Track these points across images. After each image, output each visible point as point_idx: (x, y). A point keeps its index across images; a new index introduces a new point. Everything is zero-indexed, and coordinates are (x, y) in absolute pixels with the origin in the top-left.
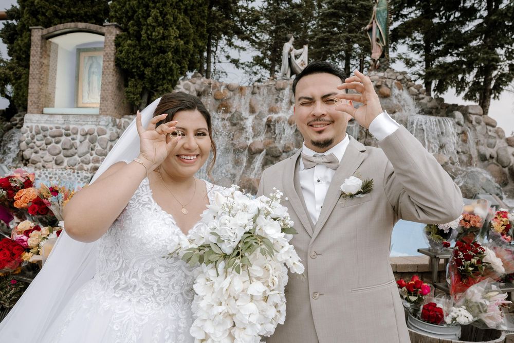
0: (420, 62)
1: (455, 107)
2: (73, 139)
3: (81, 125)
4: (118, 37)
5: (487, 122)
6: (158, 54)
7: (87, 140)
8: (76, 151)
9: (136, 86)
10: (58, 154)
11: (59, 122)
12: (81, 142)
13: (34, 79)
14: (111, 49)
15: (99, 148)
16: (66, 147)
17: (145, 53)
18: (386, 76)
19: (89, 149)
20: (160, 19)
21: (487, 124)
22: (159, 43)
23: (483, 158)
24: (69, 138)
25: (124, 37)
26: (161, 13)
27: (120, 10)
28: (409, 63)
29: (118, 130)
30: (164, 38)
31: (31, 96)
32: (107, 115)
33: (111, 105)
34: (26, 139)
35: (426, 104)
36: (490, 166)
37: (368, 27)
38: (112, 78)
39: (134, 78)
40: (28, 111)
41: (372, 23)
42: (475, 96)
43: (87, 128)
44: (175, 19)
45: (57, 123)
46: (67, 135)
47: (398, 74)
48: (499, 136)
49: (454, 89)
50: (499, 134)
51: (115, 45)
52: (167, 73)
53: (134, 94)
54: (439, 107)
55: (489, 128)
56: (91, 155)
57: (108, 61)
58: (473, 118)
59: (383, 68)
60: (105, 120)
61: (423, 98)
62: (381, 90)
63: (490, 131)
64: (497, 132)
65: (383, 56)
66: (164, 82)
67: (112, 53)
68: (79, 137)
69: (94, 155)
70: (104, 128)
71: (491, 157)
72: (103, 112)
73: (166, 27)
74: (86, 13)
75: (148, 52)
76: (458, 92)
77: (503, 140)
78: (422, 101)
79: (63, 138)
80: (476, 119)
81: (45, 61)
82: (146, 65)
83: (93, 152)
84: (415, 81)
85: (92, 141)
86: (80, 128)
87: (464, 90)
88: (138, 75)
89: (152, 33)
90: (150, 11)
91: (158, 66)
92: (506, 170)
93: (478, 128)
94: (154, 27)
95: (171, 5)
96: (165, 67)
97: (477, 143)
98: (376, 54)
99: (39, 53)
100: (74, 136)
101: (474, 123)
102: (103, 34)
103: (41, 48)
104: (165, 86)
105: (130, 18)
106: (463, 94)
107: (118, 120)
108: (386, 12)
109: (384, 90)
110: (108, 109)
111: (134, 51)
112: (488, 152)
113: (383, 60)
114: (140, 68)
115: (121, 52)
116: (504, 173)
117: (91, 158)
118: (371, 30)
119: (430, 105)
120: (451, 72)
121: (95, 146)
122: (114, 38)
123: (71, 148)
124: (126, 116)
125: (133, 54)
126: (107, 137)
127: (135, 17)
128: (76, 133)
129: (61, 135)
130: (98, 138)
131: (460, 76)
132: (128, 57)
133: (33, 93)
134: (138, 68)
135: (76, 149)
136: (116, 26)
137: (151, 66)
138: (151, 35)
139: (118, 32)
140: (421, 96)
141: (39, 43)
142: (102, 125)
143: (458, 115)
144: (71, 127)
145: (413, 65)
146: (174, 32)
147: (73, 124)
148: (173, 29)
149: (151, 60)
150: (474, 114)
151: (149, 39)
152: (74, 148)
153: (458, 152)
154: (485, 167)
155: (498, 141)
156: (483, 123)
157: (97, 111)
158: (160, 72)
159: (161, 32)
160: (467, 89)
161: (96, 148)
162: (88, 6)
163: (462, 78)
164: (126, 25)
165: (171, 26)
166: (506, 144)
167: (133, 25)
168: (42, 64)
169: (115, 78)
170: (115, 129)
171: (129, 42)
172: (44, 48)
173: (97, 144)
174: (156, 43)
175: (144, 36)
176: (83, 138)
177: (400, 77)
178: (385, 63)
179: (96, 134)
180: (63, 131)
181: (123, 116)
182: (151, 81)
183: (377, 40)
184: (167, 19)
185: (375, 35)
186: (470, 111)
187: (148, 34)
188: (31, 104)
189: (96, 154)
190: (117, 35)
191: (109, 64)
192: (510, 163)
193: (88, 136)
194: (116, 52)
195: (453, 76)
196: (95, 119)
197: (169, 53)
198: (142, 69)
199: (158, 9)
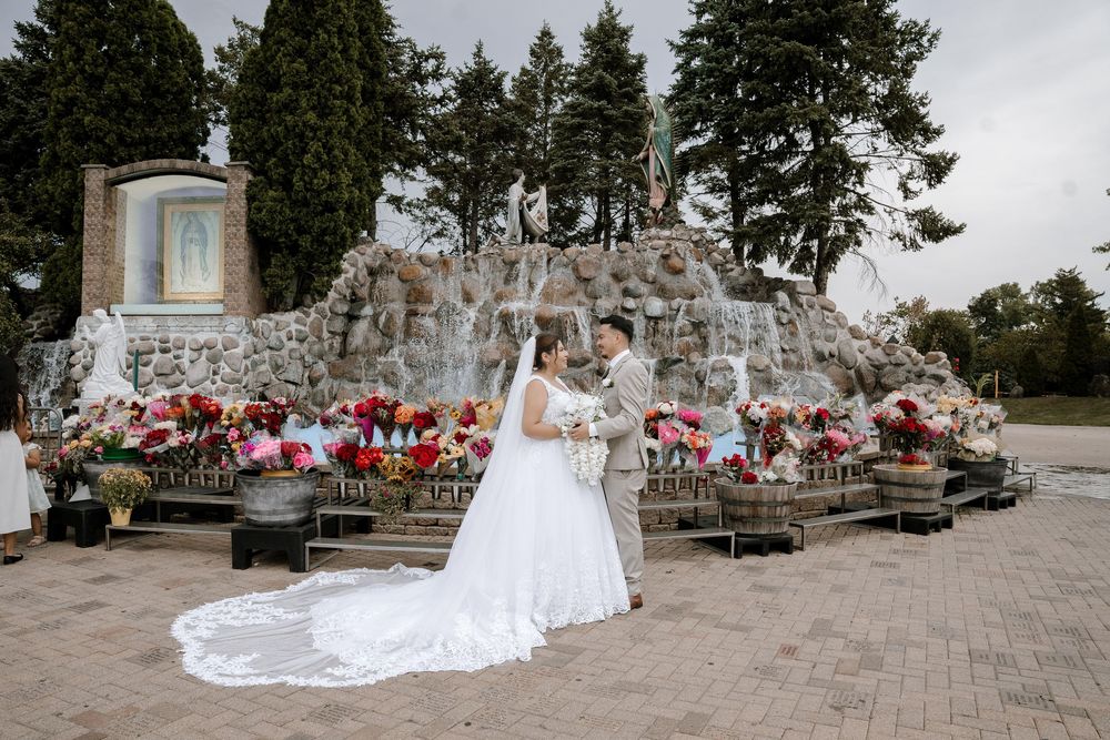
0: (724, 213)
1: (778, 284)
2: (176, 357)
3: (191, 332)
4: (250, 184)
5: (823, 304)
6: (322, 213)
7: (203, 358)
8: (184, 377)
9: (284, 265)
10: (148, 384)
11: (147, 329)
12: (192, 362)
13: (91, 254)
14: (240, 206)
15: (228, 370)
16: (165, 371)
17: (299, 212)
18: (674, 236)
19: (208, 372)
20: (325, 157)
21: (823, 308)
22: (324, 197)
23: (820, 357)
24: (170, 355)
25: (261, 185)
26: (324, 146)
27: (250, 139)
28: (708, 214)
29: (256, 340)
30: (331, 187)
31: (88, 285)
32: (238, 314)
33: (242, 297)
34: (83, 360)
35: (737, 279)
36: (830, 369)
37: (641, 155)
38: (242, 253)
39: (281, 252)
40: (83, 312)
41: (648, 150)
42: (805, 267)
43: (202, 338)
44: (346, 154)
45: (144, 331)
46: (165, 351)
47: (692, 232)
48: (840, 324)
49: (776, 258)
50: (840, 321)
51: (247, 199)
52: (336, 244)
53: (282, 279)
54: (757, 283)
55: (826, 313)
56: (214, 383)
57: (235, 225)
58: (803, 299)
59: (669, 222)
60: (234, 324)
61: (732, 270)
62: (670, 262)
63: (828, 317)
64: (836, 319)
65: (667, 203)
66: (332, 258)
67: (243, 211)
68: (187, 354)
69: (219, 383)
70: (234, 336)
71: (832, 355)
72: (231, 310)
73: (333, 170)
74: (170, 135)
75: (305, 210)
76: (782, 263)
77: (845, 330)
78: (730, 274)
79: (156, 357)
80: (808, 301)
81: (110, 224)
82: (301, 231)
83: (218, 378)
84: (718, 241)
85: (213, 360)
86: (188, 338)
87: (789, 258)
88: (287, 247)
89: (311, 180)
90: (307, 144)
91: (324, 232)
92: (852, 372)
93: (811, 314)
94: (315, 171)
95: (339, 133)
96: (335, 233)
97: (811, 336)
98: (657, 201)
99: (101, 210)
100: (180, 352)
101: (805, 307)
102: (224, 180)
103: (105, 201)
104: (334, 265)
105: (269, 154)
106: (788, 264)
107: (254, 323)
108: (669, 135)
109: (675, 261)
110: (239, 306)
111: (281, 208)
112: (827, 348)
113: (667, 210)
114: (290, 235)
115: (259, 210)
116: (849, 378)
117: (214, 388)
118: (646, 160)
119: (742, 280)
120: (769, 232)
121: (219, 367)
122: (244, 187)
123: (174, 372)
124: (264, 315)
125: (280, 213)
126: (239, 351)
127: (279, 152)
128: (182, 348)
129: (152, 351)
130: (225, 353)
131: (782, 239)
132: (273, 220)
133: (91, 280)
134: (287, 235)
135: (184, 374)
136: (247, 167)
137: (310, 233)
138: (311, 183)
139: (250, 177)
140: (729, 266)
141: (101, 192)
142: (230, 332)
143: (782, 296)
144: (172, 336)
145: (715, 216)
146: (346, 177)
147: (176, 332)
148: (343, 172)
149: (310, 223)
150: (805, 294)
151: (307, 190)
152: (178, 373)
153: (783, 350)
154: (823, 371)
155: (839, 331)
156: (817, 307)
157: (219, 309)
158: (326, 243)
159: (328, 177)
160: (793, 257)
161: (221, 371)
162: (173, 123)
163: (786, 240)
164: (262, 164)
165: (340, 167)
166: (849, 336)
167: (276, 166)
168: (106, 228)
169: (248, 253)
170: (250, 338)
171: (271, 193)
172: (108, 202)
173: (222, 364)
174: (318, 196)
175: (298, 184)
176: (195, 355)
177: (696, 237)
178: (672, 214)
179: (220, 347)
180: (156, 344)
181: (258, 315)
182: (310, 257)
183: (658, 179)
184: (335, 157)
185: (653, 170)
186: (799, 289)
187: (304, 181)
188: (87, 299)
189: (222, 380)
190: (250, 181)
191: (239, 230)
192: (856, 361)
193: (205, 351)
194: (249, 209)
195: (773, 238)
196: (216, 322)
197: (341, 212)
198: (295, 237)
199: (319, 140)
